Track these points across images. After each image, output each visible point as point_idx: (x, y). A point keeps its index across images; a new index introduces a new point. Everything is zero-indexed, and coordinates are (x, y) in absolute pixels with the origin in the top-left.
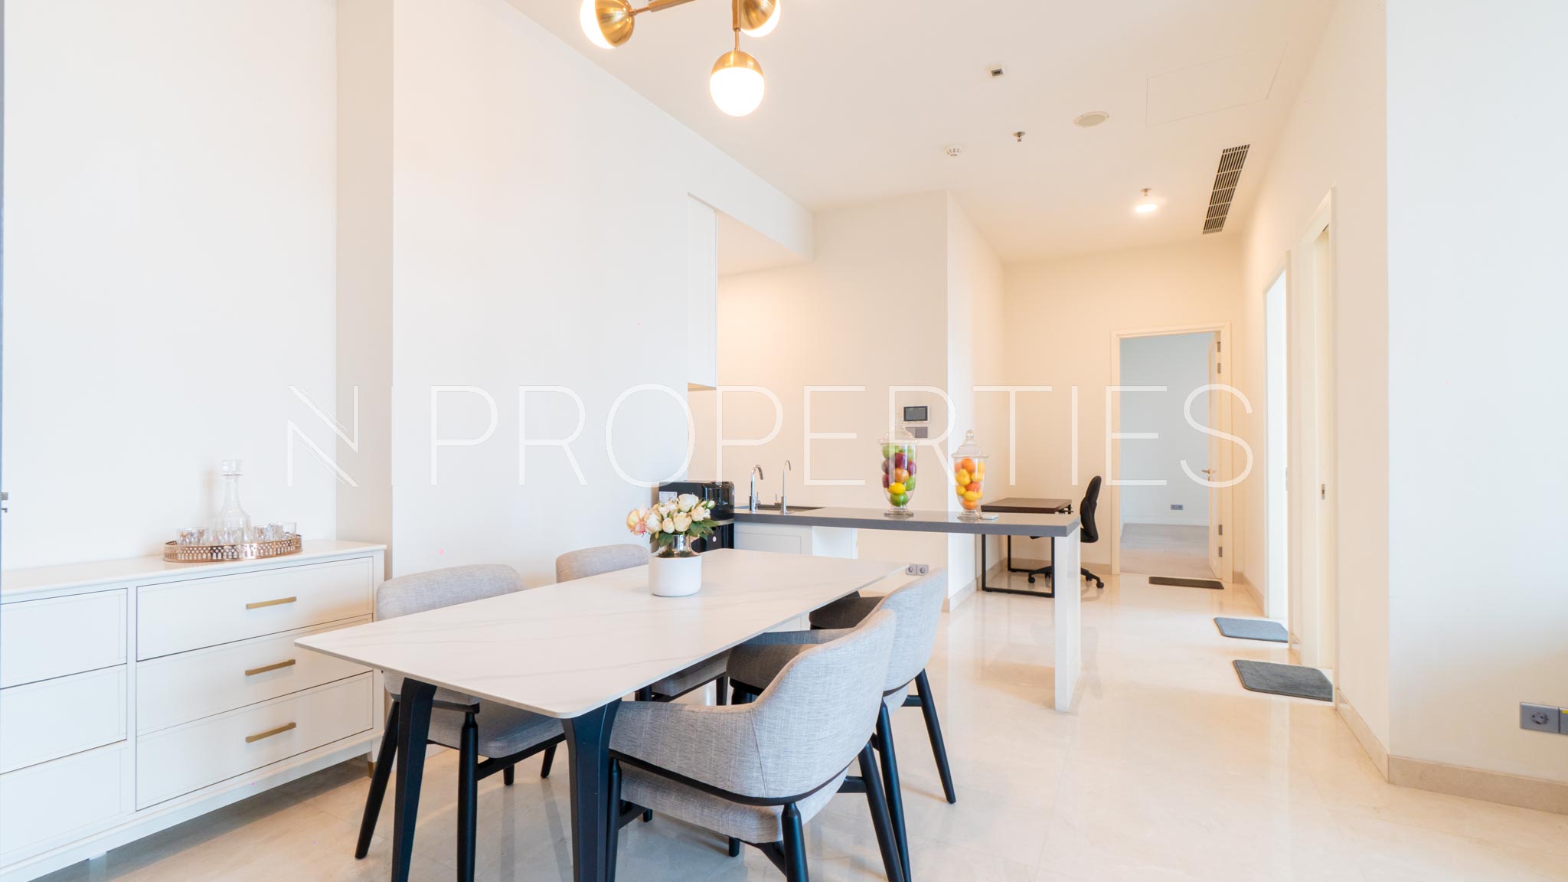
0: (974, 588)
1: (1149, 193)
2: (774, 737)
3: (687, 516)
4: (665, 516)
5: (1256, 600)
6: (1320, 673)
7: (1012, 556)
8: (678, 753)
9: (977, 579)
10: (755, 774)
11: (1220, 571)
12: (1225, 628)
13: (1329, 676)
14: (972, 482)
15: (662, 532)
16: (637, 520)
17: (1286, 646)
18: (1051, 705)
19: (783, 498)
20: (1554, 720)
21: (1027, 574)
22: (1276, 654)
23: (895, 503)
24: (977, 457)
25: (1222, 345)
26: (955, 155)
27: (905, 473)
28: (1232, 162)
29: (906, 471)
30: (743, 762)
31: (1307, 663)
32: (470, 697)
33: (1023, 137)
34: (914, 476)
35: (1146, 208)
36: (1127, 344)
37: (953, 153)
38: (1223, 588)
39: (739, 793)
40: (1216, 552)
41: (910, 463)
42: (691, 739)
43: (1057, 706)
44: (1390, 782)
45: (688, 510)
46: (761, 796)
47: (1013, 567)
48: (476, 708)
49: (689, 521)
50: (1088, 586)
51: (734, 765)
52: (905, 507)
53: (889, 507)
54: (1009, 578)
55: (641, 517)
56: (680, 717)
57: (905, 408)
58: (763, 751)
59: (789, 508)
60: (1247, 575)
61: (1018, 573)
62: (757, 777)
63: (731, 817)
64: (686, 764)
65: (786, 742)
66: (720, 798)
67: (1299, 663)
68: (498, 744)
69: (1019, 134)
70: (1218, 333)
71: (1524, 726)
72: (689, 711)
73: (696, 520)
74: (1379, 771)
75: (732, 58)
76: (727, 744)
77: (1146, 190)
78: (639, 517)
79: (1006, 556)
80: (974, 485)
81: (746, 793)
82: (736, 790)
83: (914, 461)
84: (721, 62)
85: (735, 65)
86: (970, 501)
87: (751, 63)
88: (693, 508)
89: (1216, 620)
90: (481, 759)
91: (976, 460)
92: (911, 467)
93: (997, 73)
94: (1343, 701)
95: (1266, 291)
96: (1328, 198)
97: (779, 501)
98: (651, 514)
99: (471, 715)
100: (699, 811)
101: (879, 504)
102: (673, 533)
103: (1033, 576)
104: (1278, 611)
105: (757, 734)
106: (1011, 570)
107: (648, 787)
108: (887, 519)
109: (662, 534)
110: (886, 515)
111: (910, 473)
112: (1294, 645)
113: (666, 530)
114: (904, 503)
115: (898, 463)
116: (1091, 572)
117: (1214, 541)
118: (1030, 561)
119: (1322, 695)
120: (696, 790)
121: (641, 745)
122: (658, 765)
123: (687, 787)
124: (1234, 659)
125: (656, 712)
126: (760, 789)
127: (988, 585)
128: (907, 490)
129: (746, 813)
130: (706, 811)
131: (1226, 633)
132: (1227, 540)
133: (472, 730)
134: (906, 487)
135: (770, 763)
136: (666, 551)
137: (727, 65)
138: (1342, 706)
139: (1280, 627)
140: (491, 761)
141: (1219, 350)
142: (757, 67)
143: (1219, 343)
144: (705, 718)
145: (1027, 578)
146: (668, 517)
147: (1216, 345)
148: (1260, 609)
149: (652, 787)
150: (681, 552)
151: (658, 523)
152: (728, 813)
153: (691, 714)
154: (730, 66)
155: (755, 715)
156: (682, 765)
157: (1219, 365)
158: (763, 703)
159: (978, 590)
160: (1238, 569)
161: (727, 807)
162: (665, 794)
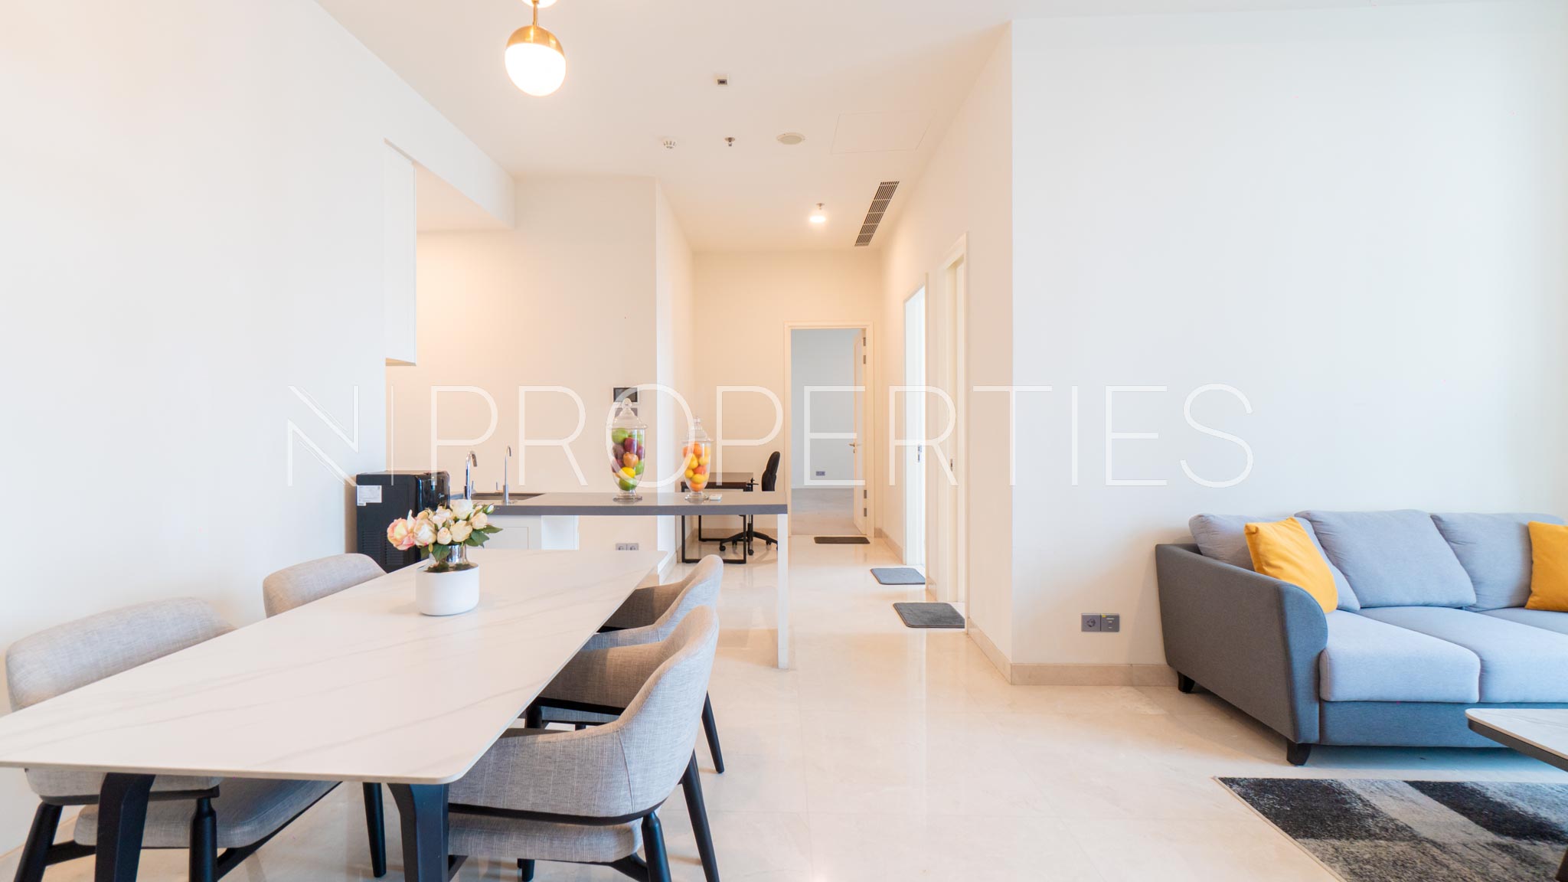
0: (675, 560)
1: (823, 207)
2: (642, 752)
3: (467, 525)
4: (440, 526)
5: (897, 553)
6: (950, 606)
7: (702, 527)
8: (531, 790)
9: (677, 552)
10: (623, 793)
11: (864, 529)
12: (879, 576)
13: (961, 610)
14: (699, 465)
15: (436, 543)
16: (404, 532)
17: (924, 587)
18: (774, 664)
19: (505, 487)
20: (1098, 622)
21: (719, 542)
22: (916, 595)
23: (625, 486)
24: (704, 442)
25: (867, 341)
26: (671, 148)
27: (635, 458)
28: (886, 191)
29: (636, 456)
30: (610, 783)
31: (940, 601)
32: (208, 779)
33: (733, 143)
34: (643, 460)
35: (818, 219)
36: (797, 335)
37: (670, 145)
38: (869, 543)
39: (605, 815)
40: (862, 512)
41: (639, 448)
42: (547, 771)
43: (779, 665)
44: (1012, 684)
45: (465, 517)
46: (627, 813)
47: (702, 537)
48: (214, 792)
49: (469, 530)
50: (768, 549)
51: (601, 788)
52: (634, 491)
53: (618, 491)
54: (700, 548)
55: (409, 528)
56: (533, 751)
57: (615, 389)
58: (632, 768)
59: (511, 495)
60: (885, 530)
61: (708, 542)
62: (625, 795)
63: (585, 841)
64: (542, 799)
65: (653, 754)
66: (569, 825)
67: (936, 600)
68: (247, 828)
69: (730, 140)
70: (864, 330)
71: (1084, 630)
72: (544, 743)
73: (477, 528)
74: (1004, 676)
75: (532, 33)
76: (591, 769)
77: (821, 205)
78: (407, 529)
79: (697, 527)
80: (700, 468)
81: (613, 814)
82: (602, 814)
83: (643, 446)
84: (520, 35)
85: (536, 41)
86: (697, 483)
87: (553, 42)
88: (472, 515)
89: (872, 571)
90: (220, 851)
91: (703, 445)
92: (640, 451)
93: (722, 82)
94: (973, 626)
95: (906, 301)
96: (963, 238)
97: (501, 490)
98: (422, 524)
99: (205, 802)
100: (547, 845)
101: (608, 489)
102: (450, 544)
103: (724, 545)
104: (916, 558)
105: (625, 752)
106: (701, 540)
107: (480, 833)
108: (616, 504)
109: (437, 546)
110: (615, 500)
111: (640, 458)
112: (929, 586)
113: (440, 541)
114: (634, 487)
115: (625, 449)
116: (770, 537)
117: (859, 503)
118: (716, 530)
119: (957, 624)
120: (539, 822)
121: (482, 790)
122: (505, 807)
123: (527, 822)
124: (894, 603)
125: (501, 751)
126: (627, 806)
127: (687, 557)
128: (637, 474)
129: (600, 835)
130: (556, 843)
131: (882, 581)
132: (870, 502)
133: (208, 820)
134: (636, 471)
135: (637, 779)
136: (439, 565)
137: (527, 39)
138: (972, 630)
139: (915, 572)
140: (231, 852)
141: (865, 345)
142: (559, 47)
143: (865, 339)
144: (564, 747)
145: (719, 546)
146: (443, 526)
147: (862, 340)
148: (901, 560)
149: (486, 832)
150: (457, 565)
151: (431, 534)
152: (582, 838)
153: (547, 745)
154: (530, 42)
155: (623, 734)
156: (538, 802)
157: (865, 357)
158: (630, 720)
159: (678, 562)
160: (878, 526)
161: (580, 833)
162: (504, 836)
